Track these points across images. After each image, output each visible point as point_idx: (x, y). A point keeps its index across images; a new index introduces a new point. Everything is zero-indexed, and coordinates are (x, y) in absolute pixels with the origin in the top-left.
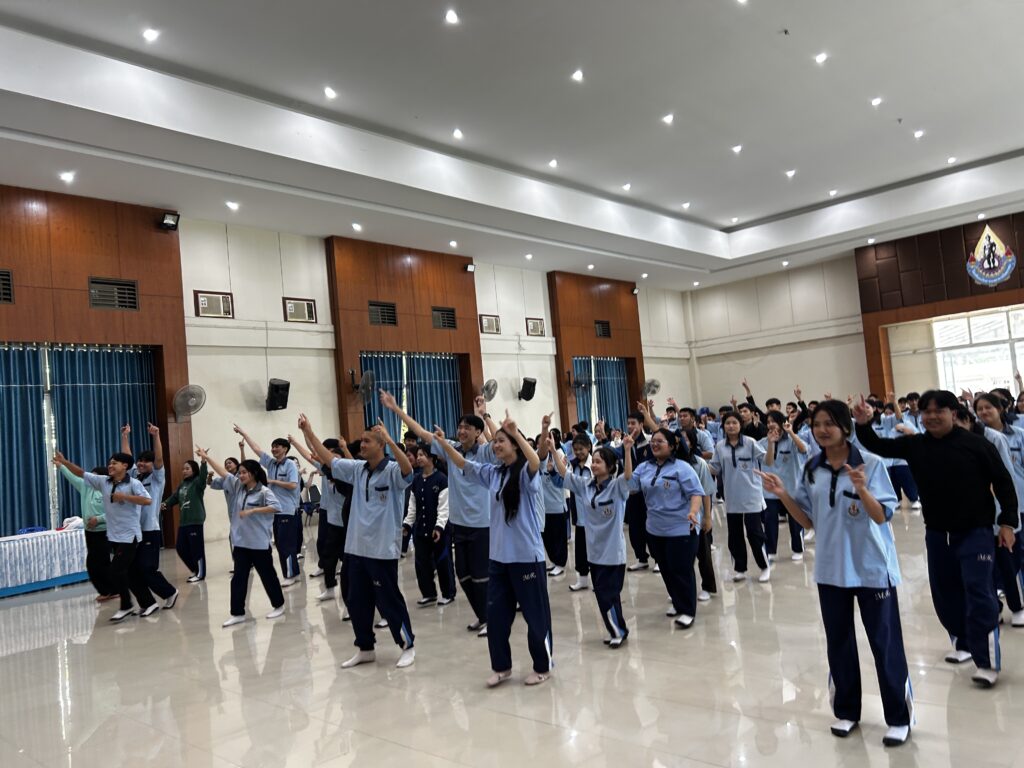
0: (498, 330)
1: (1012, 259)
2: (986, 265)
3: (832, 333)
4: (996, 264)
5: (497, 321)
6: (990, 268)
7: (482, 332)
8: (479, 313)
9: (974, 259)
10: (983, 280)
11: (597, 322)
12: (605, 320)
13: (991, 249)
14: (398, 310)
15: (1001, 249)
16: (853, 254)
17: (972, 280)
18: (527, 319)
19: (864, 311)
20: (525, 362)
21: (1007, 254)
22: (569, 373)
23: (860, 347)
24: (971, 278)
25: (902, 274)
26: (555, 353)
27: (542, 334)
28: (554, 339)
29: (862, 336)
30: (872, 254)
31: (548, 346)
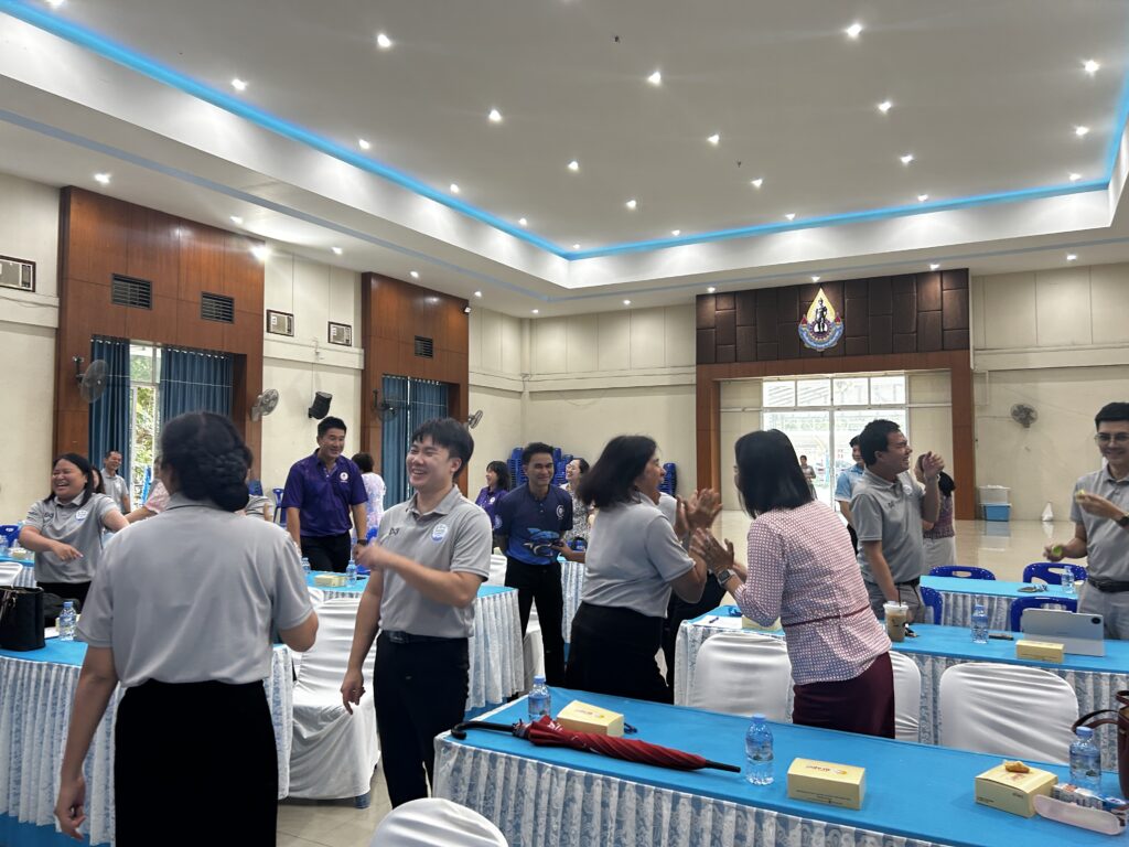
0: (289, 330)
1: (839, 325)
2: (816, 329)
3: (666, 381)
4: (826, 329)
5: (290, 321)
6: (819, 333)
7: (268, 331)
8: (266, 307)
9: (806, 322)
10: (812, 344)
11: (418, 339)
12: (429, 337)
13: (822, 313)
14: (155, 290)
15: (831, 316)
16: (695, 301)
17: (801, 341)
18: (330, 323)
19: (699, 362)
20: (321, 374)
21: (837, 320)
22: (376, 393)
23: (690, 399)
24: (801, 340)
25: (738, 328)
26: (362, 368)
27: (348, 344)
28: (363, 351)
29: (695, 388)
30: (711, 304)
31: (353, 357)
